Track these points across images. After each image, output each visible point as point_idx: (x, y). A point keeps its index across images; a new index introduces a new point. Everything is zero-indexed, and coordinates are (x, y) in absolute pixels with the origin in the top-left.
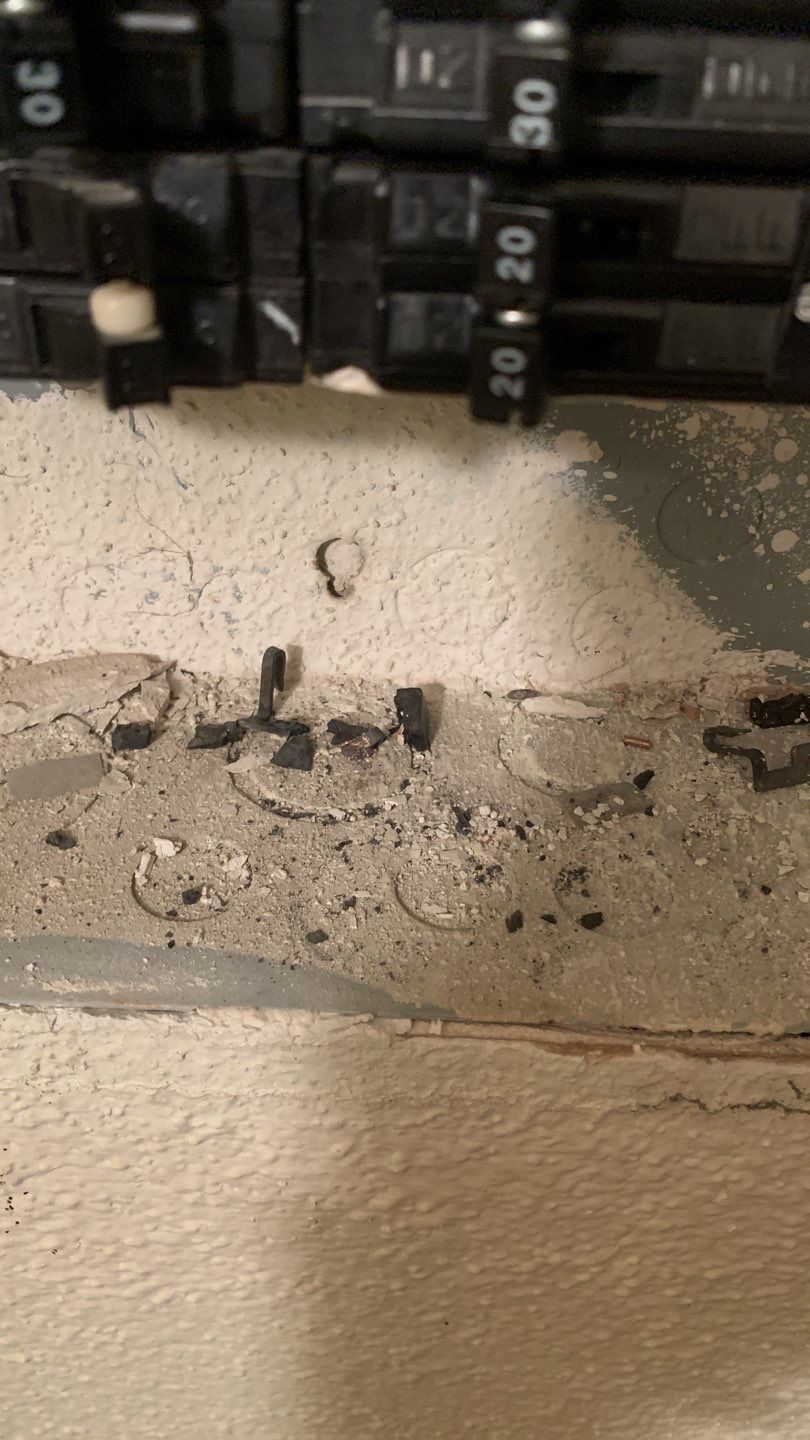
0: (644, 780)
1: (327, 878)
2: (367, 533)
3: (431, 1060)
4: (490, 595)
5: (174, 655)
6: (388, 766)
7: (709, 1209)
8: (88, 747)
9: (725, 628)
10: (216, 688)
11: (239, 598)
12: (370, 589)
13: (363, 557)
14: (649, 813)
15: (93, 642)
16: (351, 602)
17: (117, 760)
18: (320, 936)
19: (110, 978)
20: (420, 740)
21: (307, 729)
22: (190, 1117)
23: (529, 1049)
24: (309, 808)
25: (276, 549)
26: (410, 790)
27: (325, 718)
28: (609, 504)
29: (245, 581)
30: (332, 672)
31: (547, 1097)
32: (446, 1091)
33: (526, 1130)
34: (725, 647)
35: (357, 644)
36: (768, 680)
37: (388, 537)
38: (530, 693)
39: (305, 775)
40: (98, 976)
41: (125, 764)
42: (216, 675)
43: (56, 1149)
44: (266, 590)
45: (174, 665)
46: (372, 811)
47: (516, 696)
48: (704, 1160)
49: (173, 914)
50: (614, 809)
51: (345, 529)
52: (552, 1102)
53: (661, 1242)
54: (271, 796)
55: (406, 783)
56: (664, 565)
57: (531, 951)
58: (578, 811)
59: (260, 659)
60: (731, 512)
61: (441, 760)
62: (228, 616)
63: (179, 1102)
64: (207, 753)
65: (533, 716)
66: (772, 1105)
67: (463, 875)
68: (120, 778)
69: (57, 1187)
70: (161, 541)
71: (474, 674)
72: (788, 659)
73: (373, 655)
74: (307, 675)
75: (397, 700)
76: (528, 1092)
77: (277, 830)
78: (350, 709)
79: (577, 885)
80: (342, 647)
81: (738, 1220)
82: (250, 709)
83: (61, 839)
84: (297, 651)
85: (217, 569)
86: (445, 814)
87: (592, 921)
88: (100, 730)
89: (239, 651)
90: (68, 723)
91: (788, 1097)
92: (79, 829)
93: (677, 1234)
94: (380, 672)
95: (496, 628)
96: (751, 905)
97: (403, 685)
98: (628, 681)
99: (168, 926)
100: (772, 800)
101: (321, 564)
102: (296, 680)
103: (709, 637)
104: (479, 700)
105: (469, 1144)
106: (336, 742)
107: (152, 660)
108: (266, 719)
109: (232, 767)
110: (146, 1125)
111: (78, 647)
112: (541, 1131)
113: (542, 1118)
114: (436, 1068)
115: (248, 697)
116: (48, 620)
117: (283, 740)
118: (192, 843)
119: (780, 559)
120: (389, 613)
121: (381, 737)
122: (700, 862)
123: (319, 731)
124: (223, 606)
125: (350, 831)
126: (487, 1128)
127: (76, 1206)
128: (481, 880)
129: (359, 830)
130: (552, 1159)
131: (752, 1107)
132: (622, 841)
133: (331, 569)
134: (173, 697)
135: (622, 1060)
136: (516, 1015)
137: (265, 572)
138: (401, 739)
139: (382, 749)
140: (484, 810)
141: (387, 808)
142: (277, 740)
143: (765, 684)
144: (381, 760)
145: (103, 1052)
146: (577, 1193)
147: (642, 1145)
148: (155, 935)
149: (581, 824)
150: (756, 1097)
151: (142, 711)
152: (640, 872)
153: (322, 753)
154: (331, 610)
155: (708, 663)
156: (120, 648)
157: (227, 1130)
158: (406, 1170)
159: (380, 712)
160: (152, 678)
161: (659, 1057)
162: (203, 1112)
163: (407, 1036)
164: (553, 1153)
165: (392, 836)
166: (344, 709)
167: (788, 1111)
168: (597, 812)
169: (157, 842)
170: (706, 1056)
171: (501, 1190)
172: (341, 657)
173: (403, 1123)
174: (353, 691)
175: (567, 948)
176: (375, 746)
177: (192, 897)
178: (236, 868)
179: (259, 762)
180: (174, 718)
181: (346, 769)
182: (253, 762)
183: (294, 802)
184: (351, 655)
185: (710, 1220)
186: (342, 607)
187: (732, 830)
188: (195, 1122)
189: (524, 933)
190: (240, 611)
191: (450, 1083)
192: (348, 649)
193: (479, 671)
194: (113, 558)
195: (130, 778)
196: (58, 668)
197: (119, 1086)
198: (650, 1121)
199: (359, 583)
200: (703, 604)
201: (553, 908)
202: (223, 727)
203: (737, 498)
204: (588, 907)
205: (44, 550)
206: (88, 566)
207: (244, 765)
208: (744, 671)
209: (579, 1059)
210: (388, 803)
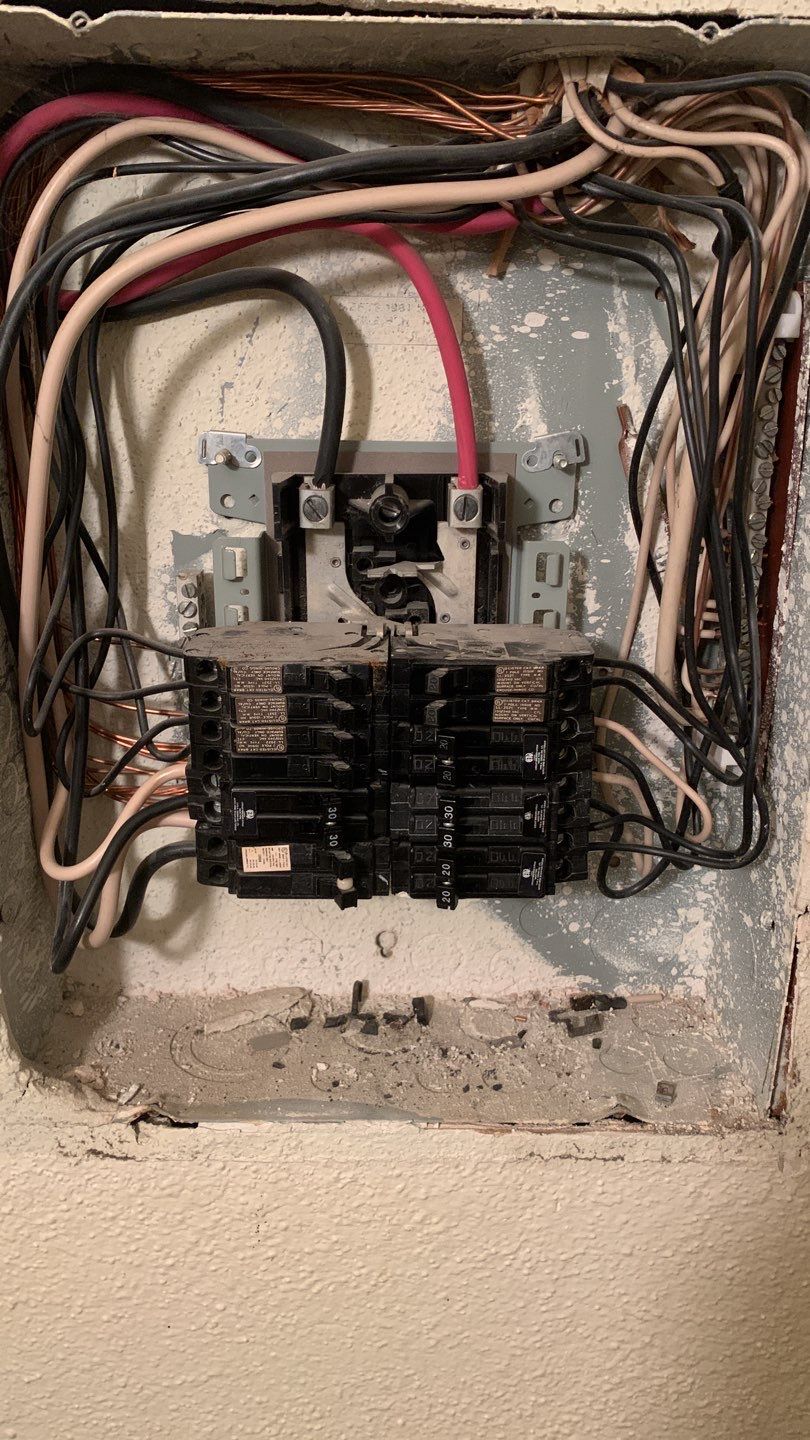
0: (522, 1034)
1: (389, 1076)
2: (398, 929)
3: (435, 1139)
4: (452, 954)
5: (311, 987)
6: (411, 1032)
7: (555, 1216)
8: (280, 1029)
9: (556, 966)
10: (330, 1001)
11: (342, 959)
12: (399, 952)
13: (396, 939)
14: (523, 1047)
15: (276, 983)
16: (391, 959)
17: (294, 1034)
18: (388, 1096)
19: (311, 1111)
20: (424, 1020)
21: (374, 1018)
22: (340, 1173)
23: (472, 1132)
24: (378, 1050)
25: (359, 936)
26: (421, 1042)
27: (381, 1013)
28: (499, 914)
29: (345, 951)
30: (382, 992)
31: (481, 1155)
32: (441, 1154)
33: (473, 1173)
34: (558, 974)
35: (394, 978)
36: (581, 990)
37: (406, 930)
38: (473, 999)
39: (375, 1037)
40: (306, 1112)
41: (297, 1035)
42: (330, 996)
43: (283, 1195)
44: (354, 955)
45: (311, 992)
46: (405, 1051)
47: (467, 1000)
48: (548, 1187)
49: (329, 1091)
50: (508, 1046)
51: (389, 928)
52: (483, 1158)
53: (537, 1238)
54: (362, 1046)
55: (419, 1040)
56: (525, 938)
57: (473, 1099)
58: (493, 1047)
59: (352, 986)
60: (549, 916)
61: (434, 1029)
62: (336, 968)
63: (335, 1166)
64: (332, 1029)
65: (474, 1009)
66: (570, 1156)
67: (445, 1073)
68: (298, 1041)
69: (280, 1218)
70: (310, 936)
71: (447, 991)
72: (587, 979)
73: (401, 984)
74: (371, 994)
75: (414, 1003)
76: (473, 1153)
77: (366, 1059)
78: (393, 1008)
79: (492, 1076)
80: (387, 980)
81: (569, 1222)
82: (347, 1010)
83: (278, 1065)
84: (367, 982)
85: (333, 947)
86: (437, 1052)
87: (497, 1088)
88: (284, 1021)
89: (340, 984)
90: (269, 1019)
91: (574, 1152)
92: (284, 1060)
93: (544, 1233)
94: (404, 991)
95: (456, 969)
96: (561, 1080)
97: (415, 996)
98: (516, 991)
99: (330, 1094)
100: (576, 1041)
101: (378, 943)
102: (367, 997)
103: (550, 971)
104: (450, 1003)
105: (452, 1182)
106: (387, 1023)
107: (303, 990)
108: (355, 1013)
109: (344, 1035)
110: (322, 1179)
111: (269, 985)
112: (480, 1173)
113: (480, 1166)
114: (437, 1142)
115: (346, 1005)
116: (257, 973)
117: (364, 1023)
118: (332, 1065)
119: (574, 934)
120: (408, 963)
121: (407, 1020)
122: (542, 1065)
123: (380, 1018)
124: (334, 963)
125: (397, 1058)
126: (458, 1173)
127: (286, 1229)
128: (452, 1075)
129: (401, 1058)
130: (486, 1189)
131: (562, 1157)
132: (511, 1058)
133: (382, 944)
134: (313, 1007)
135: (507, 1135)
136: (467, 1120)
137: (354, 947)
138: (416, 1020)
139: (408, 1025)
140: (453, 1048)
141: (412, 1049)
142: (362, 1023)
143: (578, 992)
144: (408, 1029)
145: (307, 1141)
146: (498, 1209)
147: (521, 1179)
148: (325, 1098)
149: (494, 1052)
150: (563, 1152)
151: (303, 1013)
152: (518, 1070)
153: (382, 1028)
154: (382, 963)
155: (551, 982)
156: (287, 985)
157: (354, 1180)
158: (427, 1198)
159: (406, 1009)
160: (303, 998)
161: (521, 1134)
162: (345, 1171)
163: (425, 1129)
164: (486, 1186)
165: (414, 1060)
166: (390, 1008)
167: (577, 1159)
168: (501, 1047)
169: (318, 1064)
170: (540, 1133)
171: (468, 1208)
172: (386, 984)
173: (425, 1172)
174: (392, 1000)
175: (488, 1098)
176: (404, 1024)
177: (336, 1084)
178: (352, 1073)
179: (355, 1032)
180: (315, 1016)
181: (393, 1034)
182: (352, 1032)
183: (372, 1048)
184: (392, 983)
185: (556, 1222)
186: (387, 961)
187: (557, 1053)
188: (342, 1176)
189: (470, 1092)
190: (342, 965)
191: (443, 1150)
192: (390, 981)
193: (449, 989)
194: (289, 944)
195: (301, 1041)
196: (265, 994)
197: (313, 1159)
198: (522, 1166)
199: (394, 950)
200: (545, 955)
201: (482, 1083)
202: (338, 1018)
203: (551, 910)
204: (497, 1082)
205: (260, 942)
206: (278, 948)
207: (349, 1033)
208: (568, 986)
209: (491, 1136)
210: (412, 1047)
